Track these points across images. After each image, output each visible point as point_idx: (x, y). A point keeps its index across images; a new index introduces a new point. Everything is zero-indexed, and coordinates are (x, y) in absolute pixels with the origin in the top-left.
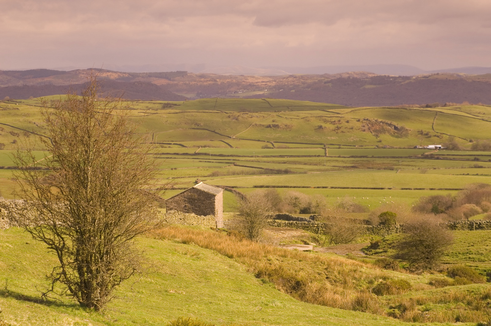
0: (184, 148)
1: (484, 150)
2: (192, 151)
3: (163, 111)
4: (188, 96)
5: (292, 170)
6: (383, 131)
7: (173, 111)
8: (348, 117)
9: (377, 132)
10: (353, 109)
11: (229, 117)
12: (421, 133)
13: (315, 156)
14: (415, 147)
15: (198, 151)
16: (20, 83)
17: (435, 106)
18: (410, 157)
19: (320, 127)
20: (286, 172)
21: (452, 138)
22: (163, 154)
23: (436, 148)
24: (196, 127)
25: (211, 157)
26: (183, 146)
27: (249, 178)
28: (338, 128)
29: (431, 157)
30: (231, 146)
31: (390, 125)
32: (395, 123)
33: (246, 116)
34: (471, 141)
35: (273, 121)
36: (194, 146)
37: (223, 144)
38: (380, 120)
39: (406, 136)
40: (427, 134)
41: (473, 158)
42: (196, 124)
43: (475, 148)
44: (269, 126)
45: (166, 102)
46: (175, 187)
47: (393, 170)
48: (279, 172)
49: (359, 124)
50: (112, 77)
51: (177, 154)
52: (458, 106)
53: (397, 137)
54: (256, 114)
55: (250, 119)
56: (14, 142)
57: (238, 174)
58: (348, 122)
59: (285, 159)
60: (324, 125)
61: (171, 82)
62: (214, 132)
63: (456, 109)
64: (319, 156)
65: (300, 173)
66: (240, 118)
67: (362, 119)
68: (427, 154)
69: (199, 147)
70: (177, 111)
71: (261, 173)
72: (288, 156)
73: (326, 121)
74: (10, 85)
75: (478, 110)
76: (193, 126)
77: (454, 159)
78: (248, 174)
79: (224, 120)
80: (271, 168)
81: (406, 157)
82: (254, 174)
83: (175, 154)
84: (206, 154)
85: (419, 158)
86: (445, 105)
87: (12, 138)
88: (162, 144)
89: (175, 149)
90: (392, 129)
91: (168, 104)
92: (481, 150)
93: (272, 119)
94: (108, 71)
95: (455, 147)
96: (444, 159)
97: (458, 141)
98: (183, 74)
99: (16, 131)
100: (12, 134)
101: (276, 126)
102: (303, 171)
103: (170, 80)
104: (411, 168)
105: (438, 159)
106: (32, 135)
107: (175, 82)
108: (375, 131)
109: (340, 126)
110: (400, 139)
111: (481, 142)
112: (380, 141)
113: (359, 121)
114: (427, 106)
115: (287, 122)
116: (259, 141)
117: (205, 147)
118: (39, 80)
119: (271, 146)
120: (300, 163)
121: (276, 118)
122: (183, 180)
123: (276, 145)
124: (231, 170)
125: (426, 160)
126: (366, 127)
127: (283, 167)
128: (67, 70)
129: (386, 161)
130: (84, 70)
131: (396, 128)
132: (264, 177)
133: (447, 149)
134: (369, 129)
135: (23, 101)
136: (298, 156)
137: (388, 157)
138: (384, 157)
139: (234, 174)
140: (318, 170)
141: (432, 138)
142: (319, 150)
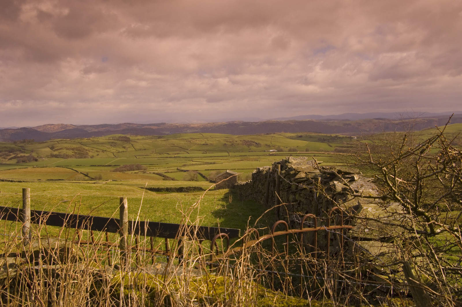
0: (169, 155)
1: (294, 151)
2: (173, 156)
3: (159, 140)
4: (167, 133)
5: (217, 162)
6: (251, 145)
7: (163, 139)
8: (237, 139)
9: (249, 146)
10: (238, 136)
11: (187, 141)
12: (267, 145)
13: (225, 156)
14: (265, 151)
15: (176, 156)
16: (96, 130)
17: (270, 134)
18: (264, 155)
19: (225, 144)
20: (214, 163)
21: (279, 147)
22: (161, 157)
23: (273, 151)
24: (173, 146)
25: (181, 158)
26: (168, 154)
27: (200, 166)
28: (233, 144)
29: (273, 155)
30: (189, 153)
31: (254, 142)
32: (256, 141)
33: (194, 140)
34: (287, 148)
35: (206, 142)
36: (173, 154)
37: (186, 153)
38: (250, 140)
39: (261, 146)
40: (269, 146)
41: (290, 155)
42: (173, 145)
43: (290, 150)
44: (204, 144)
45: (159, 136)
46: (169, 171)
47: (258, 161)
48: (211, 163)
49: (241, 142)
50: (134, 126)
51: (167, 157)
52: (280, 134)
53: (257, 147)
54: (198, 140)
55: (196, 142)
56: (98, 155)
57: (194, 165)
58: (236, 141)
59: (213, 158)
60: (226, 143)
61: (159, 128)
62: (181, 147)
63: (279, 135)
64: (226, 156)
65: (220, 163)
66: (191, 141)
67: (242, 140)
68: (271, 154)
69: (176, 154)
70: (165, 139)
71: (204, 164)
72: (213, 157)
73: (227, 142)
74: (92, 131)
75: (288, 135)
76: (172, 145)
77: (282, 156)
78: (198, 164)
79: (185, 142)
80: (207, 162)
81: (262, 155)
82: (201, 164)
83: (166, 157)
84: (179, 157)
85: (268, 155)
86: (275, 133)
87: (97, 153)
88: (160, 154)
89: (166, 155)
90: (255, 144)
91: (160, 137)
92: (292, 151)
93: (205, 142)
94: (133, 124)
95: (281, 151)
96: (278, 155)
97: (282, 148)
98: (164, 124)
99: (98, 150)
100: (97, 151)
101: (207, 144)
102: (220, 162)
103: (158, 126)
104: (265, 160)
105: (275, 155)
106: (105, 152)
107: (161, 127)
108: (248, 145)
109: (233, 143)
110: (258, 148)
111: (292, 148)
112: (250, 149)
113: (241, 141)
114: (267, 134)
115: (211, 142)
116: (200, 150)
117: (178, 154)
118: (104, 128)
119: (205, 152)
120: (219, 159)
121: (206, 141)
122: (171, 168)
123: (207, 152)
124: (191, 163)
125: (271, 156)
126: (244, 144)
127: (213, 161)
128: (116, 124)
129: (255, 157)
130: (122, 124)
131: (256, 143)
132: (206, 166)
133: (278, 151)
134: (245, 144)
135: (100, 137)
136: (218, 157)
137: (255, 156)
138: (253, 156)
139: (192, 165)
140: (227, 162)
141: (271, 147)
142: (226, 154)
